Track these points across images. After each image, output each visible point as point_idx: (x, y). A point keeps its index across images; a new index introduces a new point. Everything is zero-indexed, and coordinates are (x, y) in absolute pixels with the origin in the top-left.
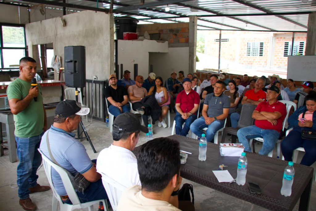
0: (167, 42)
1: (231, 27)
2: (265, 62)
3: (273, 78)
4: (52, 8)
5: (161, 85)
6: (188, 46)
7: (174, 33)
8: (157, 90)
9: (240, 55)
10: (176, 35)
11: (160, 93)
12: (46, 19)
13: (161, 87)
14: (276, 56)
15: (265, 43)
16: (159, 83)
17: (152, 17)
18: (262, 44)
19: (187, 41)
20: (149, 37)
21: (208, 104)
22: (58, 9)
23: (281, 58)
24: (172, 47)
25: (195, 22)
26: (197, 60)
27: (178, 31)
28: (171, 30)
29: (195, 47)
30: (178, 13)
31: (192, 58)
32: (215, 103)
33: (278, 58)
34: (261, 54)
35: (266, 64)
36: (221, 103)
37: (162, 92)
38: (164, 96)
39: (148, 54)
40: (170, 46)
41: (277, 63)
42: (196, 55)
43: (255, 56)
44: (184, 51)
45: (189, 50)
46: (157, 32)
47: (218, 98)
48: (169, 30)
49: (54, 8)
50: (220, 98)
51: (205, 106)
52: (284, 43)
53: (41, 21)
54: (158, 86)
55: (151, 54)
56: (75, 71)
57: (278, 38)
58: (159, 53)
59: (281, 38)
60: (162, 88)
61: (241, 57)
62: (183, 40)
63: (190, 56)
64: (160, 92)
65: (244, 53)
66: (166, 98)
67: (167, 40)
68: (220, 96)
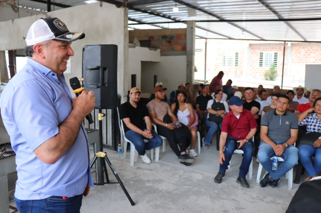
0: (159, 50)
1: (221, 35)
2: (241, 72)
3: (300, 90)
4: (23, 7)
5: (185, 101)
6: (186, 54)
7: (167, 40)
8: (180, 107)
9: (216, 65)
10: (170, 42)
11: (184, 112)
12: (19, 18)
13: (186, 103)
14: (252, 66)
15: (241, 53)
16: (182, 98)
17: (140, 22)
18: (237, 54)
19: (184, 49)
20: (139, 44)
21: (268, 126)
22: (31, 9)
23: (256, 68)
24: (164, 55)
25: (193, 28)
26: (196, 70)
27: (172, 37)
28: (164, 37)
29: (193, 56)
30: (172, 17)
31: (190, 68)
32: (280, 124)
33: (253, 68)
34: (237, 64)
35: (242, 74)
36: (287, 123)
37: (187, 109)
38: (190, 114)
39: (140, 63)
40: (163, 54)
41: (253, 72)
42: (194, 65)
43: (230, 66)
44: (180, 60)
45: (187, 59)
46: (147, 39)
47: (283, 116)
48: (161, 37)
49: (25, 7)
50: (285, 117)
51: (264, 129)
52: (259, 53)
53: (13, 20)
54: (181, 102)
55: (143, 63)
56: (103, 84)
57: (253, 48)
58: (151, 62)
59: (256, 48)
60: (186, 105)
61: (217, 67)
62: (179, 47)
63: (188, 65)
64: (184, 109)
65: (220, 63)
66: (192, 116)
67: (159, 48)
68: (285, 115)
